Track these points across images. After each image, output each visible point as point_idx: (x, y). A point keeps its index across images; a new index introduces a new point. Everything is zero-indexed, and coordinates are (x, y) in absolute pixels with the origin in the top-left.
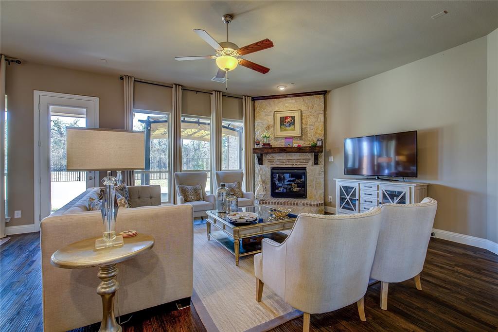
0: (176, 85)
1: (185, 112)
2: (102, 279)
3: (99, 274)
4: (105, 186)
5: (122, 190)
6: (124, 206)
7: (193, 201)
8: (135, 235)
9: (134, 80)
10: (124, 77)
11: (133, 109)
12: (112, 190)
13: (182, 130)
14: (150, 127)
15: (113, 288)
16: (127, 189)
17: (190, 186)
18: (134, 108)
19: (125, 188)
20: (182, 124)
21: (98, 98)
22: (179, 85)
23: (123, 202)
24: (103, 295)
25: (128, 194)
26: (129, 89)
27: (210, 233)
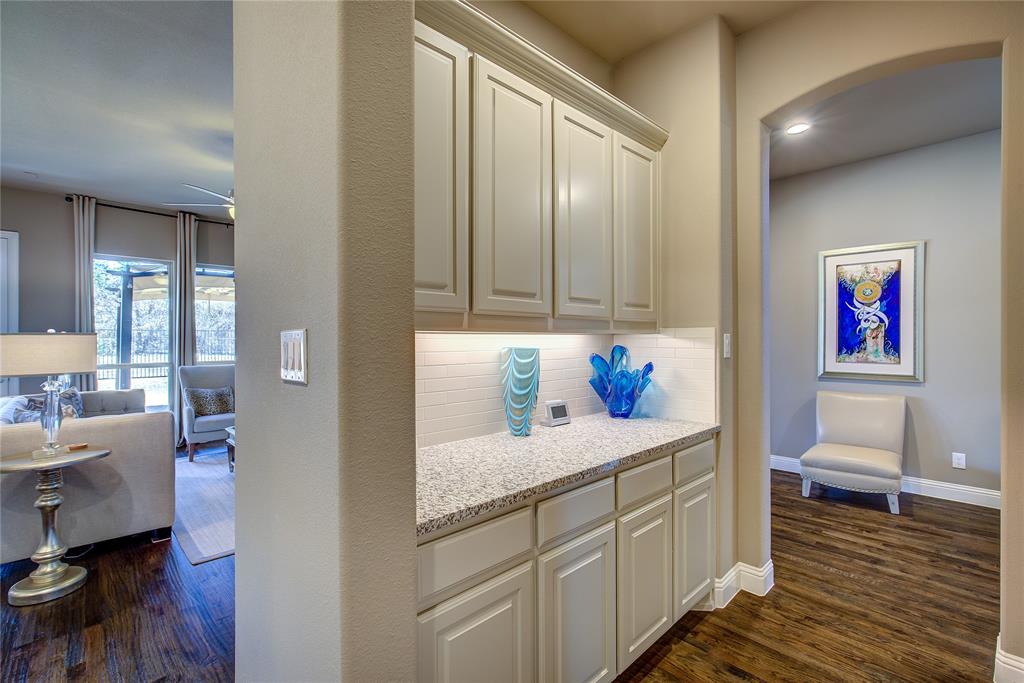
0: (184, 213)
1: (203, 259)
2: (42, 491)
3: (37, 487)
4: (46, 392)
5: (70, 398)
6: (71, 416)
7: (214, 413)
8: (85, 447)
9: (97, 204)
10: (75, 197)
11: (93, 253)
12: (54, 396)
13: (197, 289)
14: (132, 283)
15: (56, 502)
16: (79, 397)
17: (209, 390)
18: (96, 251)
19: (75, 395)
20: (197, 279)
21: (17, 234)
22: (190, 214)
23: (70, 411)
24: (42, 508)
25: (81, 405)
26: (84, 222)
27: (233, 460)
